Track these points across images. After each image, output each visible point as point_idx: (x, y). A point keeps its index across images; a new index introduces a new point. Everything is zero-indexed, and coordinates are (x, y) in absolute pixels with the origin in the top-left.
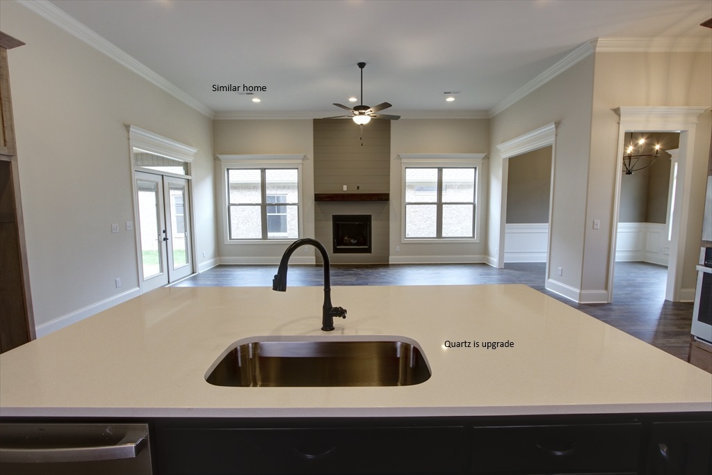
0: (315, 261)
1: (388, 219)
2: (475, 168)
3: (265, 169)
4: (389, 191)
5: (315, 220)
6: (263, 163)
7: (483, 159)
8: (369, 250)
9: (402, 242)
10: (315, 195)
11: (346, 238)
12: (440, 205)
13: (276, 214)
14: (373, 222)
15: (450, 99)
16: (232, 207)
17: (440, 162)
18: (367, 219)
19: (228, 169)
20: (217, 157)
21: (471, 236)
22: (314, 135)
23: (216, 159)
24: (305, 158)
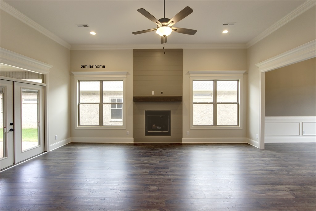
0: (133, 141)
1: (182, 114)
2: (238, 81)
3: (103, 81)
4: (182, 95)
5: (134, 114)
6: (102, 77)
7: (244, 74)
8: (169, 134)
9: (191, 128)
10: (133, 97)
11: (154, 126)
12: (215, 104)
13: (116, 109)
14: (171, 116)
15: (225, 32)
16: (81, 105)
17: (215, 76)
18: (168, 113)
19: (79, 81)
20: (72, 73)
21: (236, 124)
22: (134, 59)
23: (71, 75)
24: (128, 74)
